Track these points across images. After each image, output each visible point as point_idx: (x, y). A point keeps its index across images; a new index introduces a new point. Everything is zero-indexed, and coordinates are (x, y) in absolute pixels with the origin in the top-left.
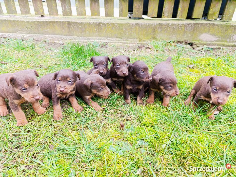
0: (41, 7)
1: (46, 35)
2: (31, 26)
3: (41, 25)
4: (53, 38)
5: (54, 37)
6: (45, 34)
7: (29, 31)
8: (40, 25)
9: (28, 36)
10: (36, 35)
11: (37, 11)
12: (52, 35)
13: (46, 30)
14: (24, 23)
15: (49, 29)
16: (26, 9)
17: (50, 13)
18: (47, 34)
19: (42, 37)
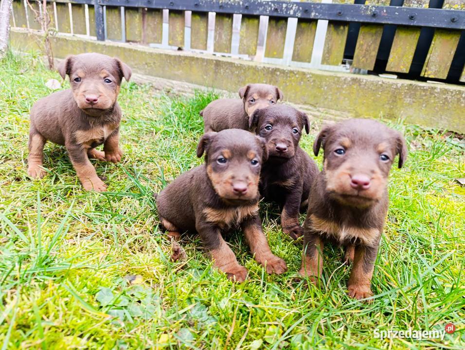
0: (180, 33)
1: (174, 82)
2: (154, 63)
3: (170, 63)
4: (184, 87)
5: (186, 86)
6: (173, 80)
7: (148, 70)
8: (168, 61)
9: (144, 79)
10: (158, 78)
11: (173, 39)
12: (185, 83)
13: (176, 73)
14: (144, 55)
15: (181, 71)
16: (156, 34)
17: (193, 44)
18: (176, 80)
19: (165, 84)
